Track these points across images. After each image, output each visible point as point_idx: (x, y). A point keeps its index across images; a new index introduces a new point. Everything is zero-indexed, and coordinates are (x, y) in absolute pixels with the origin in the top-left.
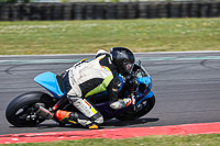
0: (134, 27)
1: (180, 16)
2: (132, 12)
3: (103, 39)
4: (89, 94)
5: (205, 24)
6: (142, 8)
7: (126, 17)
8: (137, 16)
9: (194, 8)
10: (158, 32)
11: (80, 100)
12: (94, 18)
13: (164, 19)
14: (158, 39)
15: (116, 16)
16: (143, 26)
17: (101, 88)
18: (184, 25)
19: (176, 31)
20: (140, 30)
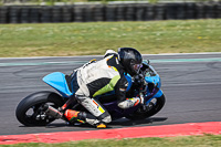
0: (70, 31)
1: (115, 19)
2: (68, 16)
3: (38, 42)
4: (97, 93)
5: (140, 27)
6: (77, 11)
7: (61, 20)
8: (73, 19)
9: (130, 12)
10: (94, 36)
11: (88, 99)
12: (30, 22)
13: (100, 23)
14: (94, 42)
15: (51, 19)
16: (79, 30)
17: (108, 87)
18: (119, 28)
19: (112, 34)
20: (76, 33)
